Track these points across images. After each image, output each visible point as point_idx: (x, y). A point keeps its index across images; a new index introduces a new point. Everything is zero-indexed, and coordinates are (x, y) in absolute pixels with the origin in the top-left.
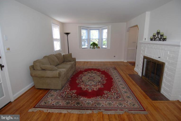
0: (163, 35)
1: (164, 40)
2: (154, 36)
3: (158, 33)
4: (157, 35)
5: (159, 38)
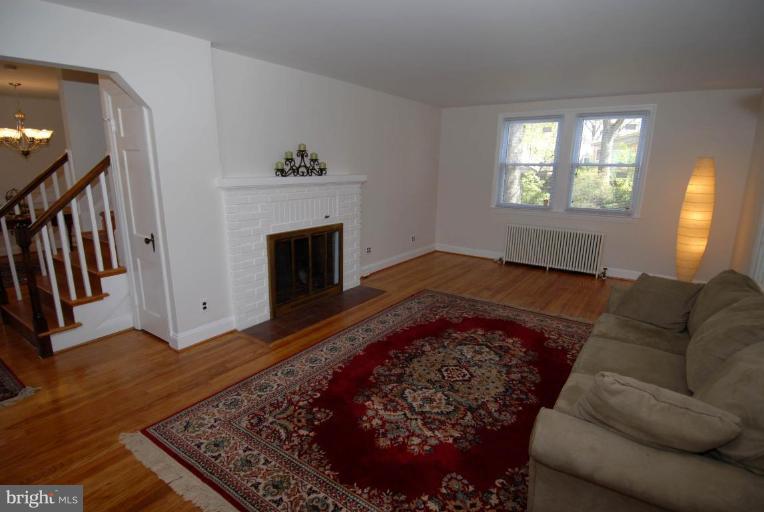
0: (316, 160)
1: (322, 172)
2: (289, 160)
3: (302, 153)
4: (298, 161)
5: (305, 166)
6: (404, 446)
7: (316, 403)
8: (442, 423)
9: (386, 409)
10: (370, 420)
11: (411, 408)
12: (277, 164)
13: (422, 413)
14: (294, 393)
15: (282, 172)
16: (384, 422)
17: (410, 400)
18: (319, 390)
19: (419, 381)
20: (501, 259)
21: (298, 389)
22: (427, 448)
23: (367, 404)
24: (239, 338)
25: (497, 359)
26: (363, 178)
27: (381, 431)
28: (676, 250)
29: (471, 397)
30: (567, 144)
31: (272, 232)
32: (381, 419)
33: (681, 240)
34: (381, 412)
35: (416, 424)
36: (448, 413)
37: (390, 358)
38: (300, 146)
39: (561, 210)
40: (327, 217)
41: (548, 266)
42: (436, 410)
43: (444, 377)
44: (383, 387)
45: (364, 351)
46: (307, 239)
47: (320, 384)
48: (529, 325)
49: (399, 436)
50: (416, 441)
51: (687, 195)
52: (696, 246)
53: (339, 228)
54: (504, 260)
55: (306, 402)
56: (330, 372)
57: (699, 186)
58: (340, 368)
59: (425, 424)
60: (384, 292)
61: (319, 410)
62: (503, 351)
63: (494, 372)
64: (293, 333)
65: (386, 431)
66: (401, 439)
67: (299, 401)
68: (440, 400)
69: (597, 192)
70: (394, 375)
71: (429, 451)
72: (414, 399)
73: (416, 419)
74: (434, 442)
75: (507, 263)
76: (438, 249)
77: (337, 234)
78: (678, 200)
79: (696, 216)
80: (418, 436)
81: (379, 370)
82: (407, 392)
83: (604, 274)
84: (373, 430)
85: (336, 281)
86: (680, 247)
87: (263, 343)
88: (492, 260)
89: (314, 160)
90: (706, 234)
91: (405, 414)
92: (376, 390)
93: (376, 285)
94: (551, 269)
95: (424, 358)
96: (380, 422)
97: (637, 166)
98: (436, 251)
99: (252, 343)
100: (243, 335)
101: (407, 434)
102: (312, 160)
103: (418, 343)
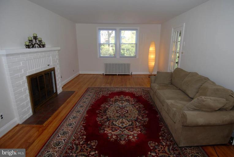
6: (129, 141)
7: (87, 140)
8: (132, 128)
9: (113, 131)
10: (112, 137)
11: (120, 127)
12: (25, 43)
13: (125, 128)
14: (74, 140)
15: (28, 46)
16: (117, 135)
17: (117, 125)
18: (84, 135)
19: (114, 118)
20: (103, 74)
21: (74, 138)
22: (136, 138)
23: (105, 132)
24: (23, 127)
25: (129, 103)
26: (59, 48)
27: (119, 139)
28: (148, 65)
29: (133, 117)
30: (118, 37)
31: (28, 75)
32: (115, 135)
33: (149, 62)
34: (113, 133)
35: (126, 132)
36: (131, 124)
37: (98, 114)
38: (34, 34)
39: (119, 57)
40: (49, 65)
41: (117, 74)
42: (127, 125)
43: (120, 114)
44: (105, 124)
45: (87, 114)
46: (43, 76)
47: (81, 132)
48: (127, 91)
49: (125, 138)
50: (131, 137)
51: (150, 51)
52: (152, 64)
53: (53, 69)
54: (104, 74)
55: (82, 142)
56: (82, 126)
57: (152, 49)
58: (83, 123)
59: (129, 131)
60: (75, 92)
61: (91, 142)
62: (128, 101)
63: (131, 107)
64: (50, 117)
65: (120, 138)
66: (127, 139)
67: (79, 143)
68: (125, 121)
69: (109, 52)
70: (105, 119)
71: (137, 138)
72: (119, 124)
73: (125, 130)
74: (136, 135)
75: (105, 75)
76: (80, 73)
77: (53, 72)
78: (148, 53)
79: (152, 56)
80: (130, 135)
81: (98, 119)
82: (114, 122)
83: (131, 74)
84: (116, 140)
85: (55, 91)
86: (149, 64)
87: (38, 126)
88: (100, 74)
89: (40, 41)
90: (154, 60)
91: (120, 130)
92: (104, 126)
93: (69, 90)
94: (118, 75)
95: (109, 110)
96: (115, 136)
97: (136, 44)
98: (80, 74)
99: (33, 127)
100: (24, 125)
101: (127, 136)
102: (39, 41)
103: (103, 105)
